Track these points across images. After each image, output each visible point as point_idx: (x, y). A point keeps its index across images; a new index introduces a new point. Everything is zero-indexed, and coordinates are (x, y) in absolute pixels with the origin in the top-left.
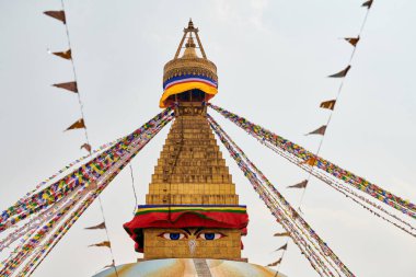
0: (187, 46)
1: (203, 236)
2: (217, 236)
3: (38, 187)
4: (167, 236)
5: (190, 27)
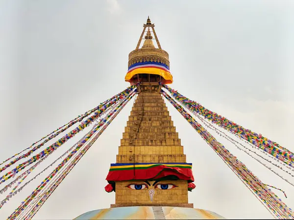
0: (146, 38)
1: (159, 186)
2: (170, 187)
4: (133, 187)
5: (149, 24)
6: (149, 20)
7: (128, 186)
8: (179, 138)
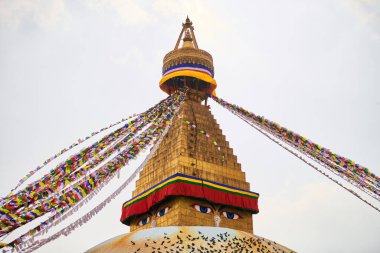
0: (185, 40)
1: (225, 214)
2: (236, 217)
3: (22, 181)
4: (198, 208)
5: (188, 24)
6: (188, 20)
7: (193, 206)
8: (238, 162)
